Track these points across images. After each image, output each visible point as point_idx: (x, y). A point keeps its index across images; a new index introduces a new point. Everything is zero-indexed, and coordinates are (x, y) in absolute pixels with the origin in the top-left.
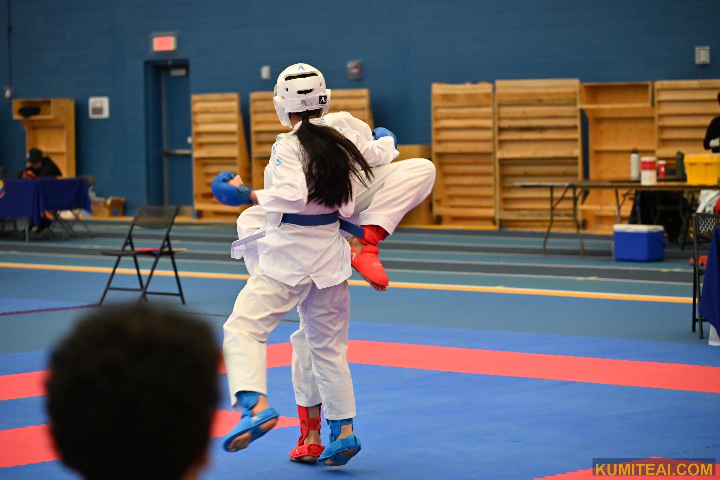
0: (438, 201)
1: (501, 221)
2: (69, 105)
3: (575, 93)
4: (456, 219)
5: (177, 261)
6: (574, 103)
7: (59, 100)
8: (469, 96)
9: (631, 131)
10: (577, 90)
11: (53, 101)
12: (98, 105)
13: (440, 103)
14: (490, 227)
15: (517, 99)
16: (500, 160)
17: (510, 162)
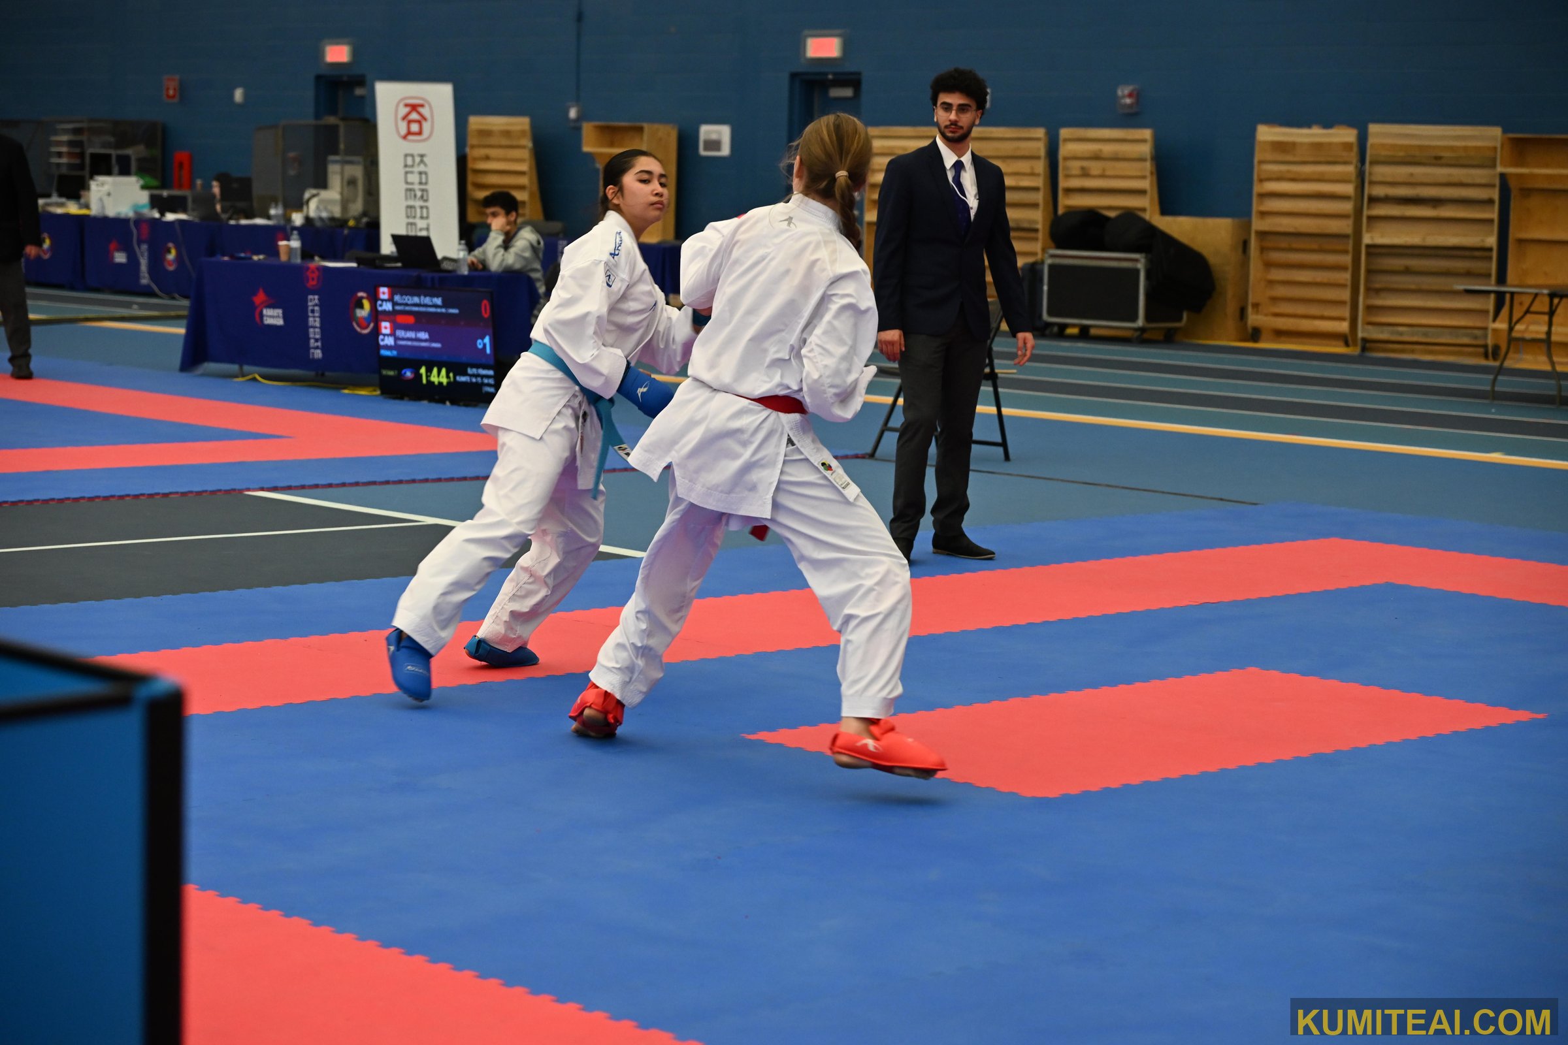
0: (1256, 306)
1: (1365, 340)
2: (669, 135)
3: (1494, 149)
4: (1280, 334)
5: (1000, 390)
6: (1492, 165)
7: (656, 126)
8: (1318, 146)
10: (1498, 144)
11: (645, 125)
12: (714, 137)
13: (1269, 156)
14: (1340, 349)
15: (1401, 154)
16: (1368, 246)
17: (1383, 251)
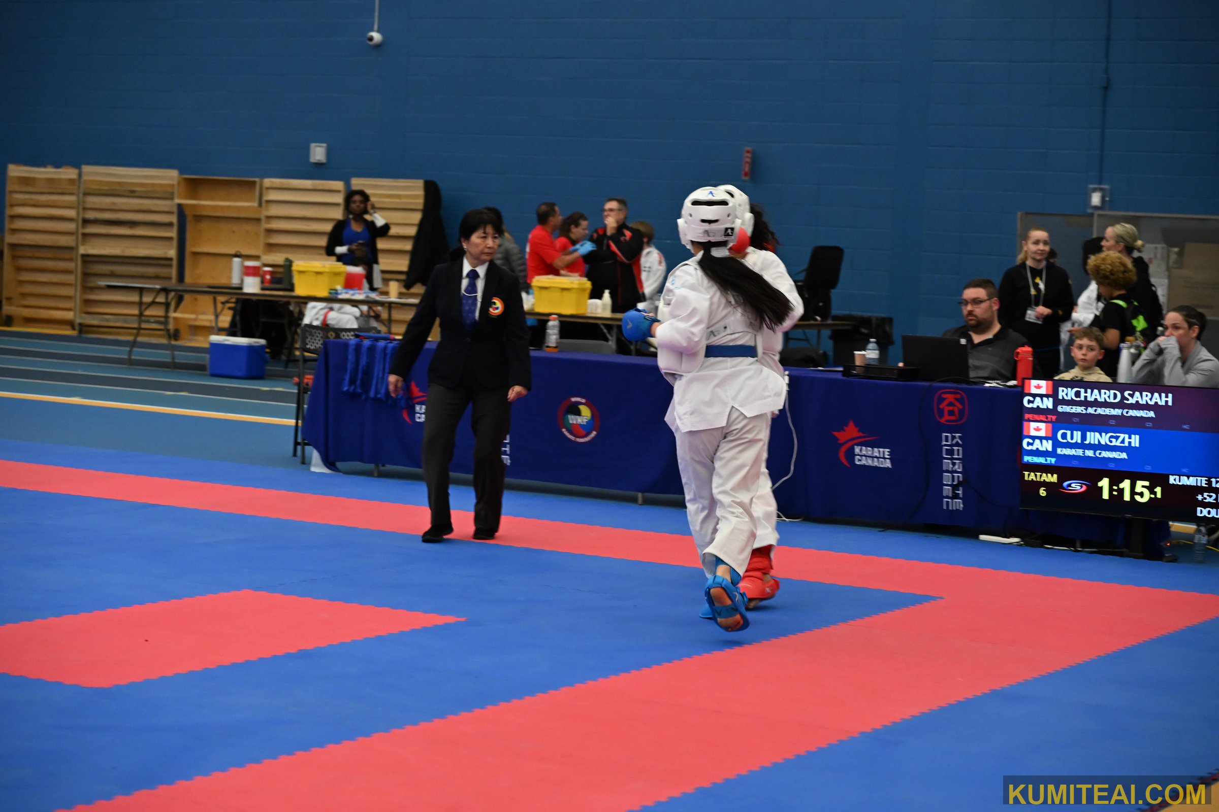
0: (9, 299)
1: (81, 325)
3: (173, 186)
4: (28, 321)
6: (172, 199)
8: (51, 181)
9: (234, 232)
10: (175, 182)
13: (16, 187)
14: (68, 332)
15: (106, 188)
16: (83, 256)
17: (96, 259)
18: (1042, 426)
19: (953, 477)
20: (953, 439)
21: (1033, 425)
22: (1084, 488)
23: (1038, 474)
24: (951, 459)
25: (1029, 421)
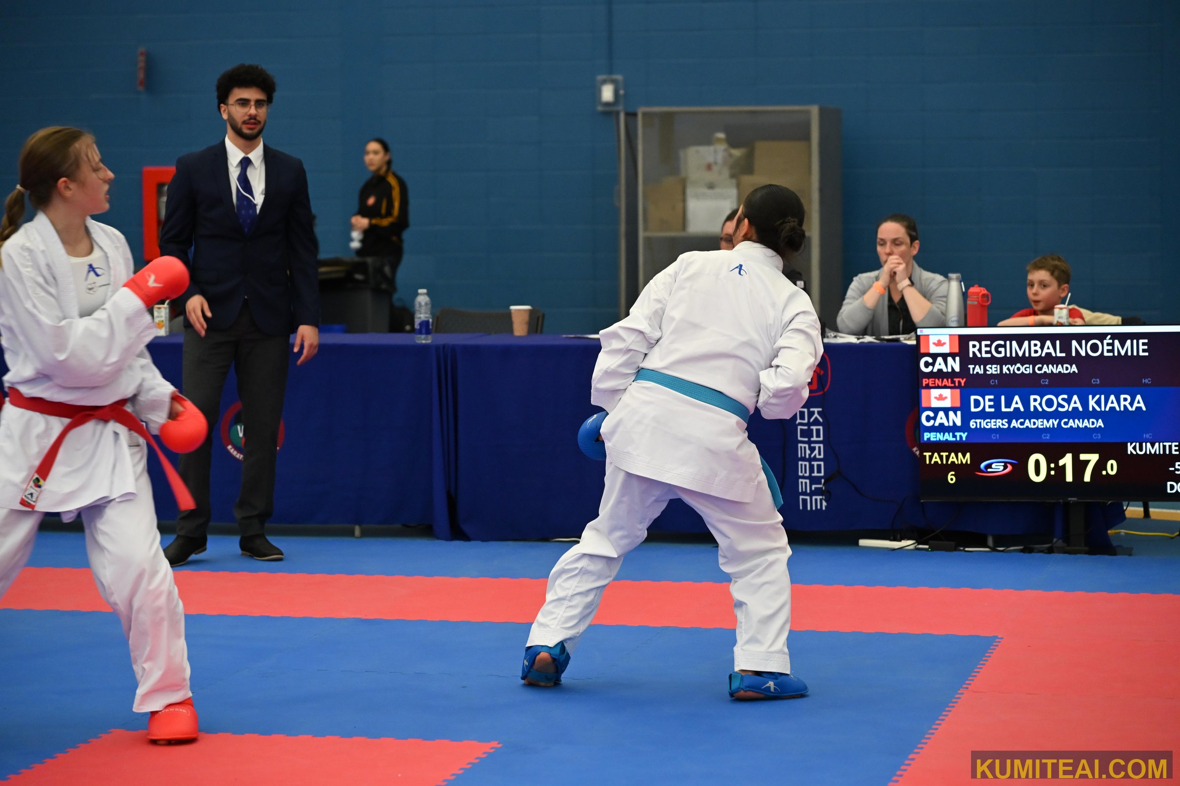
18: (947, 392)
19: (812, 467)
20: (810, 417)
21: (935, 393)
22: (1010, 468)
23: (944, 454)
24: (809, 442)
25: (928, 387)
